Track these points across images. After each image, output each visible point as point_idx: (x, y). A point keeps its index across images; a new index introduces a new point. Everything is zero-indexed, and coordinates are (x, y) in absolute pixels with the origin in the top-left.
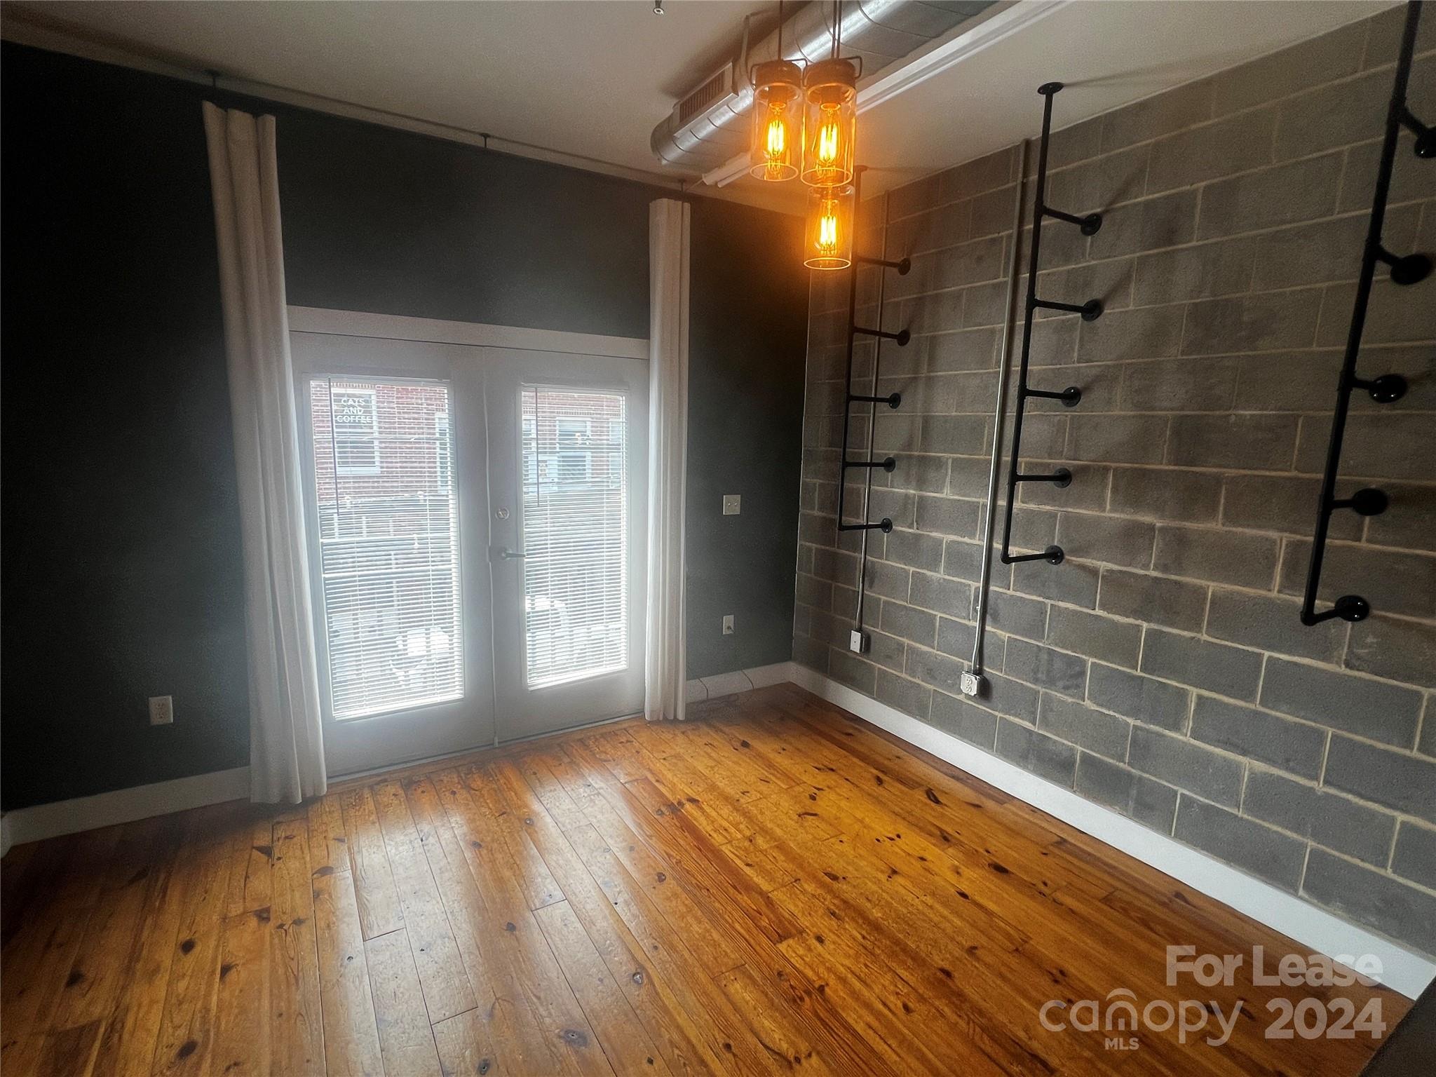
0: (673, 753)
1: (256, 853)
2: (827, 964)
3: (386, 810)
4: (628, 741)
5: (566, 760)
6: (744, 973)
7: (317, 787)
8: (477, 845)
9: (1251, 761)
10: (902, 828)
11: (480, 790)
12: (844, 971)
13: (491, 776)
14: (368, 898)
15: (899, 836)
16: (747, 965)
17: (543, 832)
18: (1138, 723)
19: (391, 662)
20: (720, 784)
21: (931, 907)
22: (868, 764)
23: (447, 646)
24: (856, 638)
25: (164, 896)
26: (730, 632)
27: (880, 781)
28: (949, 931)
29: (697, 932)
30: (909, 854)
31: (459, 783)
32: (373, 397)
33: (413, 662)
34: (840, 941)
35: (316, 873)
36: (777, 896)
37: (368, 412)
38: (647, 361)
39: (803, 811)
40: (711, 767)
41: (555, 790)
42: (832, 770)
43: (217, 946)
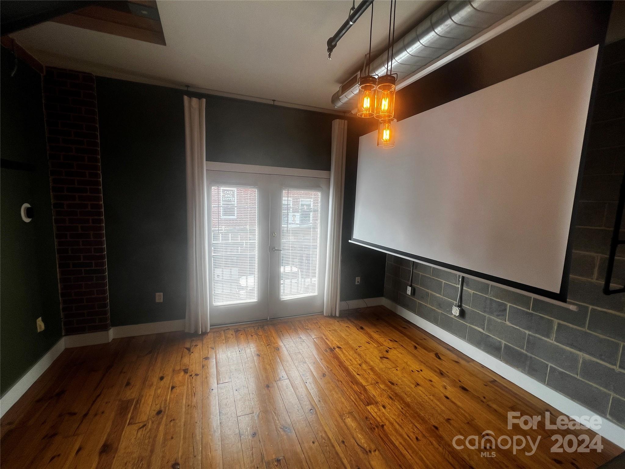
0: (333, 328)
1: (185, 350)
2: (386, 417)
3: (228, 339)
4: (316, 323)
5: (293, 328)
6: (353, 415)
7: (206, 328)
8: (259, 355)
9: (583, 354)
10: (423, 368)
11: (261, 336)
12: (392, 420)
13: (266, 331)
14: (220, 370)
15: (421, 370)
16: (354, 413)
17: (282, 353)
18: (530, 333)
19: (236, 288)
20: (350, 342)
21: (432, 401)
22: (411, 340)
23: (253, 283)
24: (409, 289)
25: (156, 361)
26: (358, 284)
27: (416, 348)
28: (439, 411)
29: (336, 397)
30: (425, 378)
31: (254, 332)
32: (236, 191)
33: (242, 288)
34: (392, 409)
35: (204, 359)
36: (369, 388)
37: (233, 196)
38: (329, 179)
39: (382, 356)
40: (347, 335)
41: (288, 338)
42: (396, 341)
43: (171, 380)
